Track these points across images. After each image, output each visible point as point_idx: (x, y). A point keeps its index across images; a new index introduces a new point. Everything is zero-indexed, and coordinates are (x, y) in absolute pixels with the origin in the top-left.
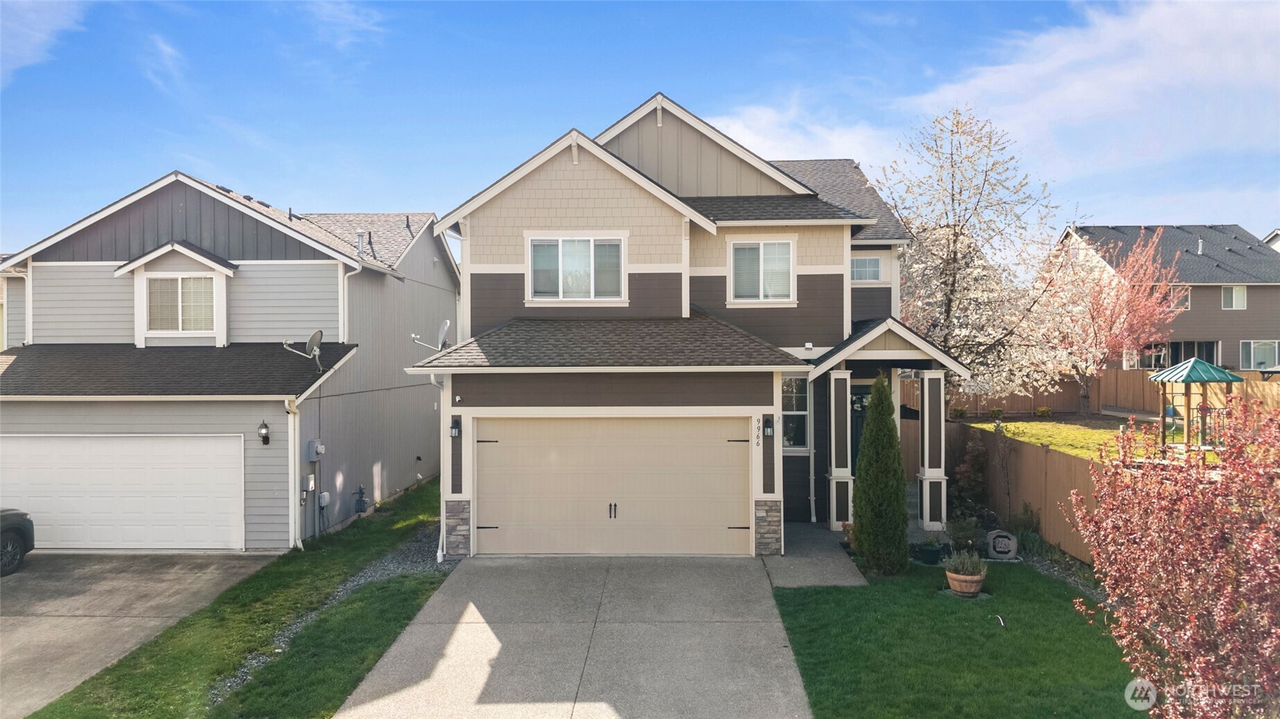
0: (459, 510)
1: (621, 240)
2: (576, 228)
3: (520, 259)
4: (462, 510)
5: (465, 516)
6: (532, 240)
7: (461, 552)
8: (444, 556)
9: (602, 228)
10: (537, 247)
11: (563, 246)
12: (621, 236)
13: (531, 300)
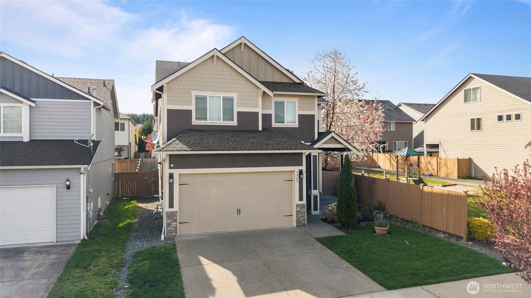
0: (172, 216)
1: (234, 97)
2: (215, 91)
3: (190, 103)
4: (173, 216)
5: (175, 218)
6: (195, 95)
7: (173, 234)
8: (165, 237)
9: (226, 91)
10: (197, 98)
11: (209, 99)
12: (234, 95)
13: (195, 122)
